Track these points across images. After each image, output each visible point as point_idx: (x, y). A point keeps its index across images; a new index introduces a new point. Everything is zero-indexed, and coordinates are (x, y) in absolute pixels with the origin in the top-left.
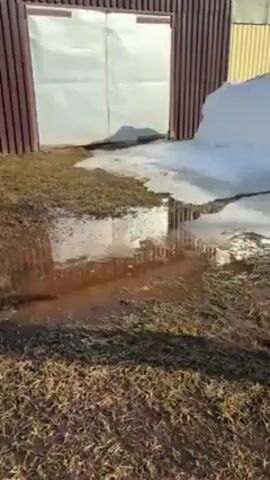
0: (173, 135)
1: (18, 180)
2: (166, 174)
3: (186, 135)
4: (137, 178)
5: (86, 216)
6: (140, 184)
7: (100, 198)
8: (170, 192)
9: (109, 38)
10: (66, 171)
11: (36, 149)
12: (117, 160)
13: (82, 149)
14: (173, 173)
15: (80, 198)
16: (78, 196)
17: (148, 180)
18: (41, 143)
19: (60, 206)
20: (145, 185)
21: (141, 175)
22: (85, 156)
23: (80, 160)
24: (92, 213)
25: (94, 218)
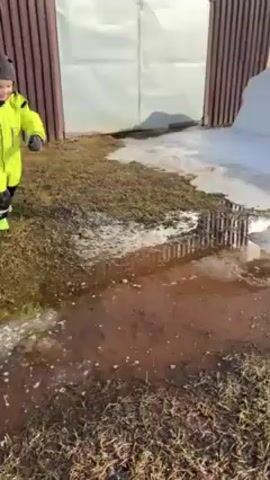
0: (207, 122)
1: (47, 174)
2: (213, 169)
3: (221, 122)
4: (181, 174)
5: (133, 224)
6: (187, 182)
7: (144, 200)
8: (224, 193)
9: (142, 13)
10: (98, 164)
11: (61, 137)
12: (152, 151)
13: (110, 137)
14: (222, 169)
15: (121, 200)
16: (119, 197)
17: (194, 177)
18: (67, 131)
19: (100, 210)
20: (193, 183)
21: (185, 171)
22: (115, 147)
23: (113, 151)
24: (140, 220)
25: (142, 227)
